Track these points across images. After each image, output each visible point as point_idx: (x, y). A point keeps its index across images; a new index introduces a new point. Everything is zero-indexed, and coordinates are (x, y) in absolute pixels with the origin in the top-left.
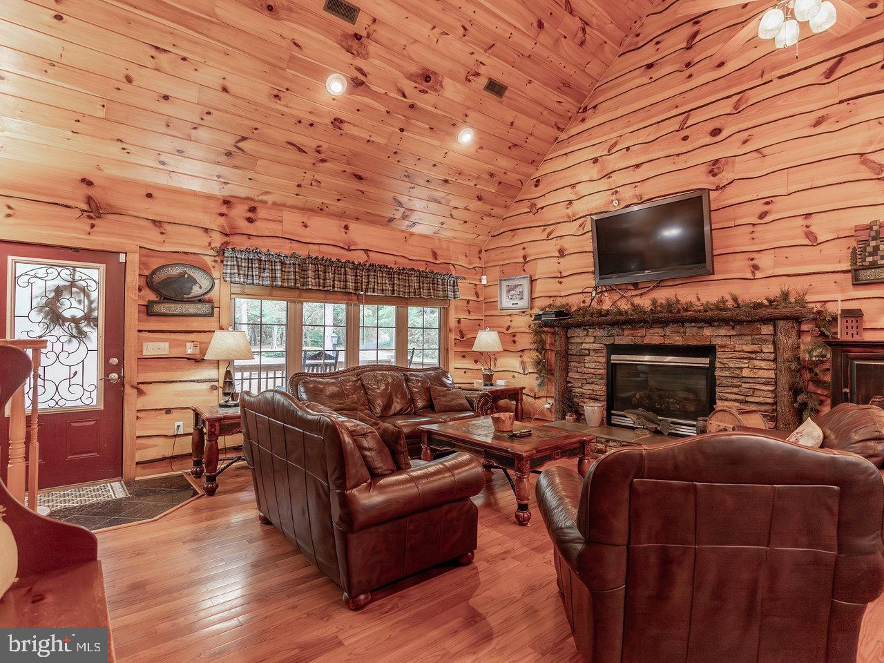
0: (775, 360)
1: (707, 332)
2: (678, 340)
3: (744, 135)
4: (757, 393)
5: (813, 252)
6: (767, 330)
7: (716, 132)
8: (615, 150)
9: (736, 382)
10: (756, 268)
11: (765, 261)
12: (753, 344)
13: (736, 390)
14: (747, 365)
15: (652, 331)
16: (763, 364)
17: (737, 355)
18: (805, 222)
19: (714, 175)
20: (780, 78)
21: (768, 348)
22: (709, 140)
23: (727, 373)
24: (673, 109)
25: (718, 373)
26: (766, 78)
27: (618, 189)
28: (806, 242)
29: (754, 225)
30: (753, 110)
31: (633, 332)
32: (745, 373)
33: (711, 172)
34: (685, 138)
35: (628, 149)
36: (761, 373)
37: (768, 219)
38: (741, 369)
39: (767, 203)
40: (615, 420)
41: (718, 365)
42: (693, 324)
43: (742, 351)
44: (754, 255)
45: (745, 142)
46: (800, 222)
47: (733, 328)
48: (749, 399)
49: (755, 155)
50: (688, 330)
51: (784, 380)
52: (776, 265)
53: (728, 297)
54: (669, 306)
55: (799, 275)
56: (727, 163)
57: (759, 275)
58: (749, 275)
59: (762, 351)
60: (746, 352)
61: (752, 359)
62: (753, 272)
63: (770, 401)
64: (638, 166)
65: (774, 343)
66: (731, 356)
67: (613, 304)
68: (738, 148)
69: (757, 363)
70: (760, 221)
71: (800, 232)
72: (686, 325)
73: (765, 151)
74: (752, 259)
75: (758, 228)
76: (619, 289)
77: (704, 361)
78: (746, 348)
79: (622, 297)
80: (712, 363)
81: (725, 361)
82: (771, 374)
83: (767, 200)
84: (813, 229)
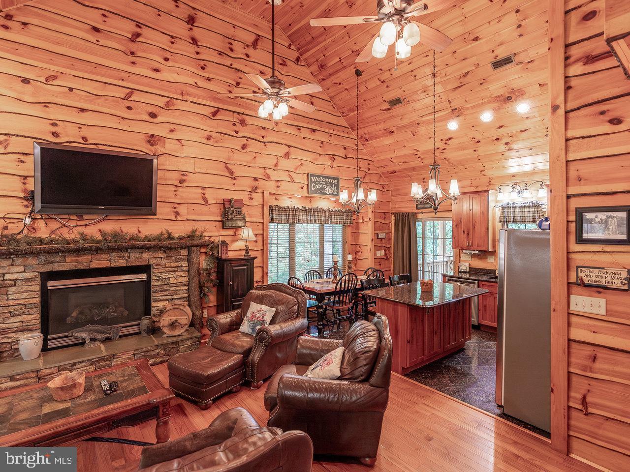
0: (189, 271)
1: (146, 255)
2: (122, 263)
3: (172, 126)
4: (178, 292)
5: (205, 208)
6: (184, 252)
7: (153, 115)
8: (55, 82)
9: (166, 287)
10: (177, 214)
11: (182, 210)
12: (176, 262)
13: (166, 293)
14: (172, 276)
15: (98, 256)
16: (182, 274)
17: (167, 269)
18: (202, 191)
19: (152, 145)
20: (191, 102)
21: (185, 264)
22: (147, 118)
23: (159, 283)
24: (119, 80)
25: (153, 283)
26: (185, 98)
27: (58, 122)
28: (203, 203)
29: (176, 186)
30: (177, 113)
31: (77, 258)
32: (172, 281)
33: (149, 142)
34: (129, 108)
35: (71, 89)
36: (180, 280)
37: (185, 184)
38: (169, 279)
39: (183, 175)
40: (51, 344)
41: (154, 278)
42: (137, 250)
43: (170, 267)
44: (176, 205)
45: (172, 131)
46: (200, 191)
47: (165, 252)
48: (175, 297)
49: (176, 142)
50: (132, 254)
51: (195, 282)
52: (188, 214)
53: (164, 232)
54: (116, 235)
55: (200, 221)
56: (159, 140)
57: (179, 219)
58: (173, 218)
59: (181, 266)
60: (173, 267)
61: (175, 271)
62: (176, 216)
63: (186, 295)
64: (83, 110)
65: (188, 261)
66: (162, 271)
67: (52, 232)
68: (168, 133)
69: (179, 273)
70: (180, 185)
71: (200, 196)
72: (129, 251)
73: (183, 142)
74: (175, 208)
75: (179, 189)
76: (60, 219)
77: (143, 277)
78: (172, 265)
79: (64, 225)
80: (149, 277)
81: (159, 275)
82: (186, 279)
83: (184, 173)
84: (206, 196)
